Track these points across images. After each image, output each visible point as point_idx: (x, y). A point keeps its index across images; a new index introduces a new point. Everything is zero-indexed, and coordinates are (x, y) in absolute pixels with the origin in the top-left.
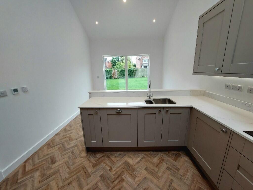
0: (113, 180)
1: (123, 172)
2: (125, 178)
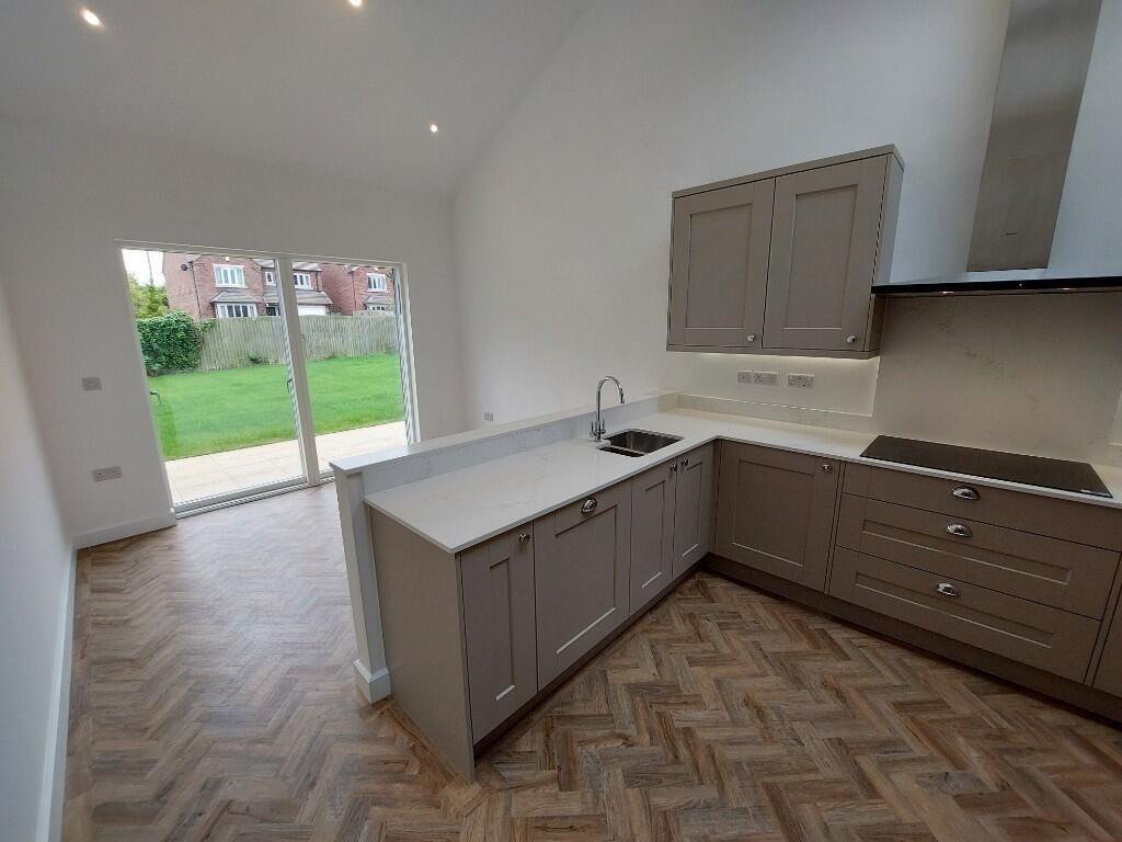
0: (671, 756)
1: (660, 715)
2: (686, 725)
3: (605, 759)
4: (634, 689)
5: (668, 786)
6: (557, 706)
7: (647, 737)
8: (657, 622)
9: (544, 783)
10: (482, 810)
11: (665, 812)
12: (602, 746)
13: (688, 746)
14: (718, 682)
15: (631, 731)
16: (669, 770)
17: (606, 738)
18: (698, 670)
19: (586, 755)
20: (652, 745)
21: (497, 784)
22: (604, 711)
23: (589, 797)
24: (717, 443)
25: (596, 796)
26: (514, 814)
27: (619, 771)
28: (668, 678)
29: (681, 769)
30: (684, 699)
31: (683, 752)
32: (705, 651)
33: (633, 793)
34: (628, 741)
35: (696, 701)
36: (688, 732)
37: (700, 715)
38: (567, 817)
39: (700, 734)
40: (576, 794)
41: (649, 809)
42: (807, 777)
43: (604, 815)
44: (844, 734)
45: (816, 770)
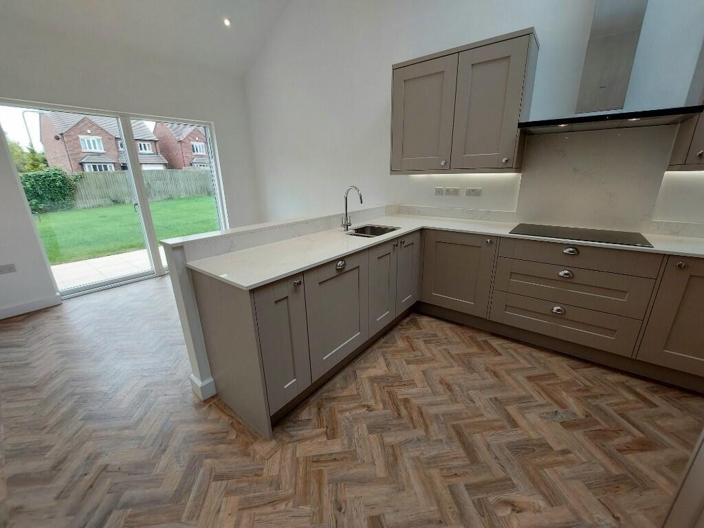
0: (396, 414)
1: (389, 393)
2: (405, 397)
3: (356, 419)
4: (373, 380)
5: (395, 431)
6: (325, 392)
7: (382, 406)
8: (386, 342)
9: (317, 436)
10: (278, 455)
11: (392, 446)
12: (354, 412)
13: (406, 408)
14: (424, 372)
15: (372, 402)
16: (395, 422)
17: (356, 408)
18: (412, 367)
19: (343, 418)
20: (384, 409)
21: (287, 440)
22: (355, 393)
23: (346, 442)
24: (422, 231)
25: (350, 440)
26: (298, 454)
27: (365, 426)
28: (394, 371)
29: (403, 421)
30: (403, 383)
31: (404, 412)
32: (415, 356)
33: (373, 437)
34: (369, 408)
35: (411, 384)
36: (406, 401)
37: (413, 391)
38: (332, 454)
39: (414, 401)
40: (338, 441)
41: (383, 445)
42: (477, 419)
43: (355, 451)
44: (499, 395)
45: (482, 415)
